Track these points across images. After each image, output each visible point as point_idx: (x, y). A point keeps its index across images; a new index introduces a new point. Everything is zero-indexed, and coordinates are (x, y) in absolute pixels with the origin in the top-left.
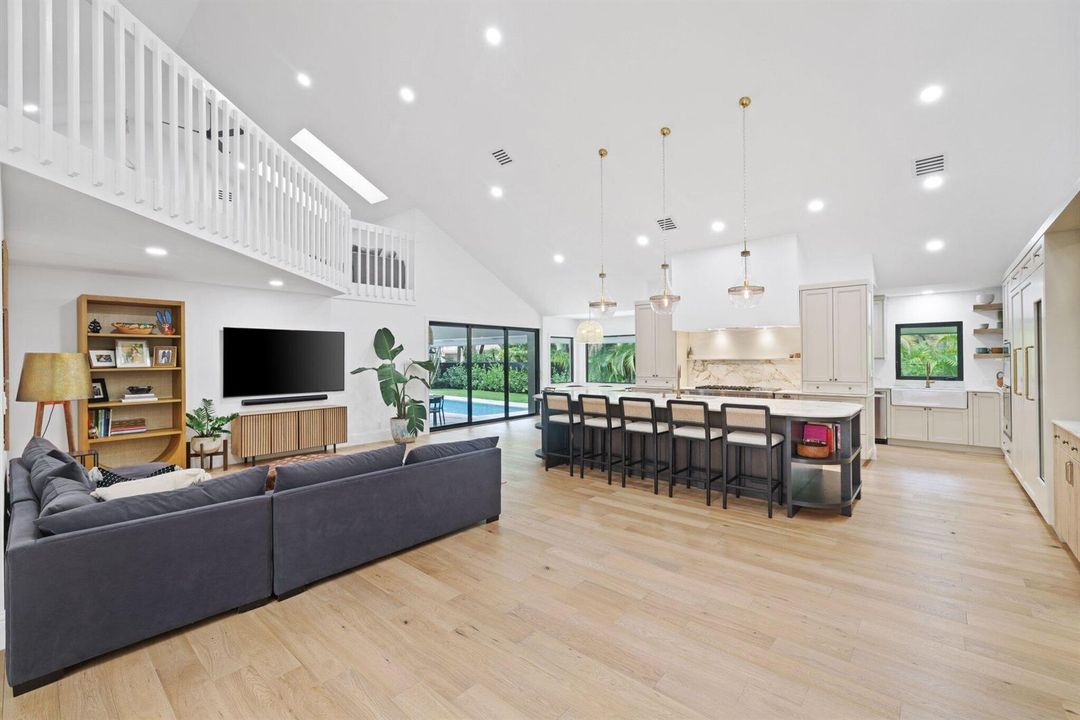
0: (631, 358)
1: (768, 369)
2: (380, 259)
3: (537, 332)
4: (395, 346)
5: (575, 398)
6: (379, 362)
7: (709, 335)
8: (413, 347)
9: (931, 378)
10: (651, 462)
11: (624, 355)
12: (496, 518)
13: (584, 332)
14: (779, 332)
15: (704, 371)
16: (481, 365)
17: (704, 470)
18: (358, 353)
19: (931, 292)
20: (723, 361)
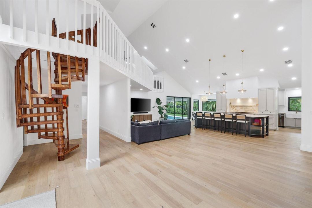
0: (214, 105)
1: (251, 108)
2: (159, 83)
3: (190, 98)
4: (160, 102)
5: (203, 113)
6: (158, 105)
7: (235, 100)
8: (164, 102)
9: (297, 111)
10: (220, 127)
11: (212, 104)
12: (190, 134)
13: (203, 98)
14: (253, 99)
15: (234, 108)
16: (170, 107)
17: (232, 129)
18: (153, 103)
19: (298, 89)
20: (239, 106)
